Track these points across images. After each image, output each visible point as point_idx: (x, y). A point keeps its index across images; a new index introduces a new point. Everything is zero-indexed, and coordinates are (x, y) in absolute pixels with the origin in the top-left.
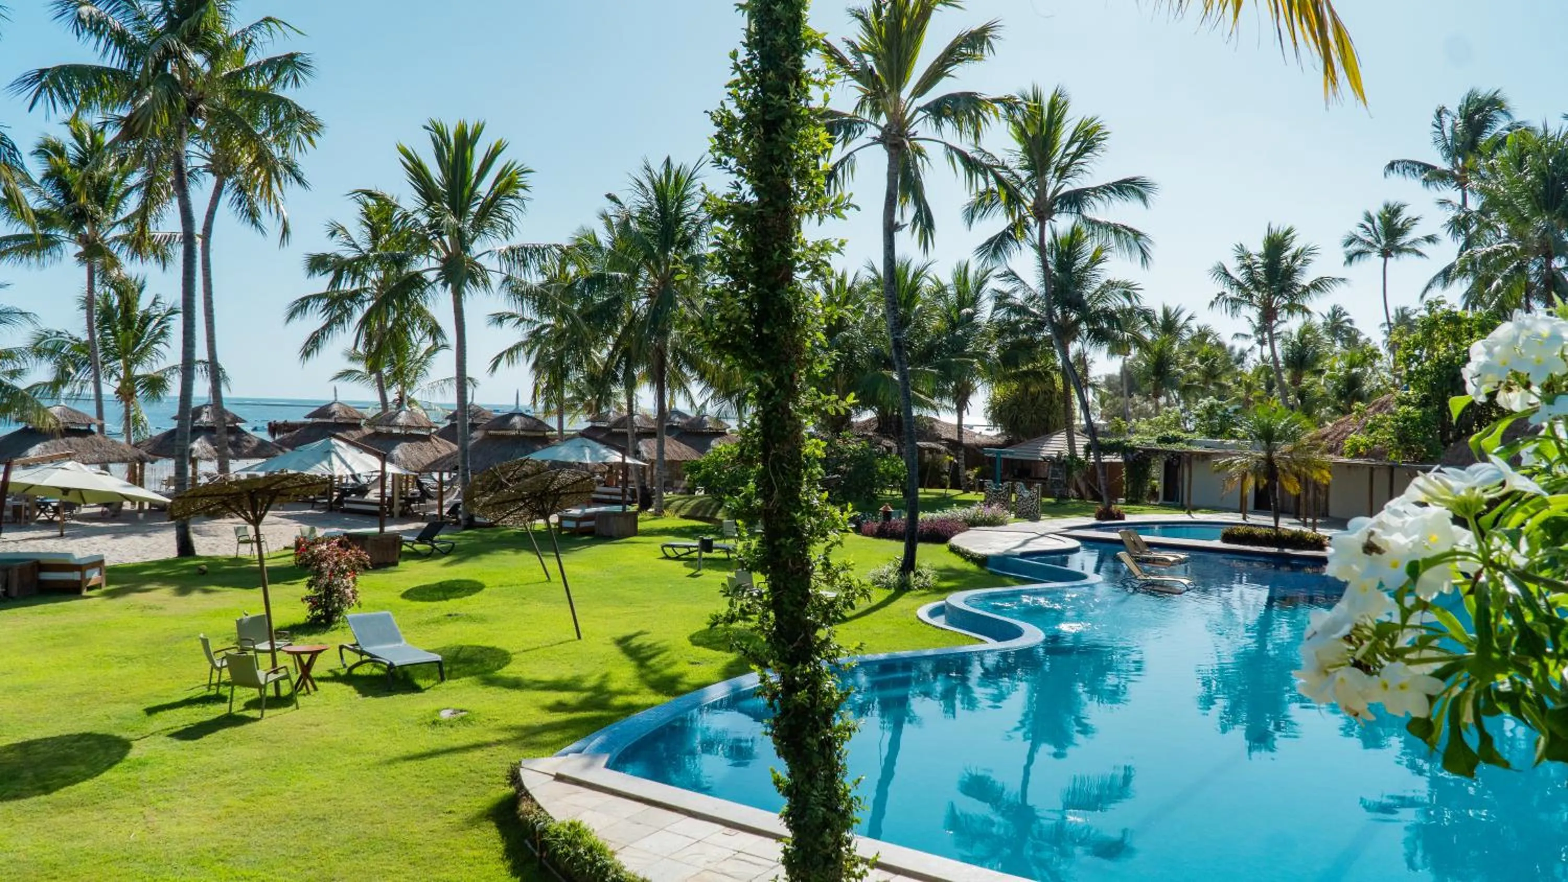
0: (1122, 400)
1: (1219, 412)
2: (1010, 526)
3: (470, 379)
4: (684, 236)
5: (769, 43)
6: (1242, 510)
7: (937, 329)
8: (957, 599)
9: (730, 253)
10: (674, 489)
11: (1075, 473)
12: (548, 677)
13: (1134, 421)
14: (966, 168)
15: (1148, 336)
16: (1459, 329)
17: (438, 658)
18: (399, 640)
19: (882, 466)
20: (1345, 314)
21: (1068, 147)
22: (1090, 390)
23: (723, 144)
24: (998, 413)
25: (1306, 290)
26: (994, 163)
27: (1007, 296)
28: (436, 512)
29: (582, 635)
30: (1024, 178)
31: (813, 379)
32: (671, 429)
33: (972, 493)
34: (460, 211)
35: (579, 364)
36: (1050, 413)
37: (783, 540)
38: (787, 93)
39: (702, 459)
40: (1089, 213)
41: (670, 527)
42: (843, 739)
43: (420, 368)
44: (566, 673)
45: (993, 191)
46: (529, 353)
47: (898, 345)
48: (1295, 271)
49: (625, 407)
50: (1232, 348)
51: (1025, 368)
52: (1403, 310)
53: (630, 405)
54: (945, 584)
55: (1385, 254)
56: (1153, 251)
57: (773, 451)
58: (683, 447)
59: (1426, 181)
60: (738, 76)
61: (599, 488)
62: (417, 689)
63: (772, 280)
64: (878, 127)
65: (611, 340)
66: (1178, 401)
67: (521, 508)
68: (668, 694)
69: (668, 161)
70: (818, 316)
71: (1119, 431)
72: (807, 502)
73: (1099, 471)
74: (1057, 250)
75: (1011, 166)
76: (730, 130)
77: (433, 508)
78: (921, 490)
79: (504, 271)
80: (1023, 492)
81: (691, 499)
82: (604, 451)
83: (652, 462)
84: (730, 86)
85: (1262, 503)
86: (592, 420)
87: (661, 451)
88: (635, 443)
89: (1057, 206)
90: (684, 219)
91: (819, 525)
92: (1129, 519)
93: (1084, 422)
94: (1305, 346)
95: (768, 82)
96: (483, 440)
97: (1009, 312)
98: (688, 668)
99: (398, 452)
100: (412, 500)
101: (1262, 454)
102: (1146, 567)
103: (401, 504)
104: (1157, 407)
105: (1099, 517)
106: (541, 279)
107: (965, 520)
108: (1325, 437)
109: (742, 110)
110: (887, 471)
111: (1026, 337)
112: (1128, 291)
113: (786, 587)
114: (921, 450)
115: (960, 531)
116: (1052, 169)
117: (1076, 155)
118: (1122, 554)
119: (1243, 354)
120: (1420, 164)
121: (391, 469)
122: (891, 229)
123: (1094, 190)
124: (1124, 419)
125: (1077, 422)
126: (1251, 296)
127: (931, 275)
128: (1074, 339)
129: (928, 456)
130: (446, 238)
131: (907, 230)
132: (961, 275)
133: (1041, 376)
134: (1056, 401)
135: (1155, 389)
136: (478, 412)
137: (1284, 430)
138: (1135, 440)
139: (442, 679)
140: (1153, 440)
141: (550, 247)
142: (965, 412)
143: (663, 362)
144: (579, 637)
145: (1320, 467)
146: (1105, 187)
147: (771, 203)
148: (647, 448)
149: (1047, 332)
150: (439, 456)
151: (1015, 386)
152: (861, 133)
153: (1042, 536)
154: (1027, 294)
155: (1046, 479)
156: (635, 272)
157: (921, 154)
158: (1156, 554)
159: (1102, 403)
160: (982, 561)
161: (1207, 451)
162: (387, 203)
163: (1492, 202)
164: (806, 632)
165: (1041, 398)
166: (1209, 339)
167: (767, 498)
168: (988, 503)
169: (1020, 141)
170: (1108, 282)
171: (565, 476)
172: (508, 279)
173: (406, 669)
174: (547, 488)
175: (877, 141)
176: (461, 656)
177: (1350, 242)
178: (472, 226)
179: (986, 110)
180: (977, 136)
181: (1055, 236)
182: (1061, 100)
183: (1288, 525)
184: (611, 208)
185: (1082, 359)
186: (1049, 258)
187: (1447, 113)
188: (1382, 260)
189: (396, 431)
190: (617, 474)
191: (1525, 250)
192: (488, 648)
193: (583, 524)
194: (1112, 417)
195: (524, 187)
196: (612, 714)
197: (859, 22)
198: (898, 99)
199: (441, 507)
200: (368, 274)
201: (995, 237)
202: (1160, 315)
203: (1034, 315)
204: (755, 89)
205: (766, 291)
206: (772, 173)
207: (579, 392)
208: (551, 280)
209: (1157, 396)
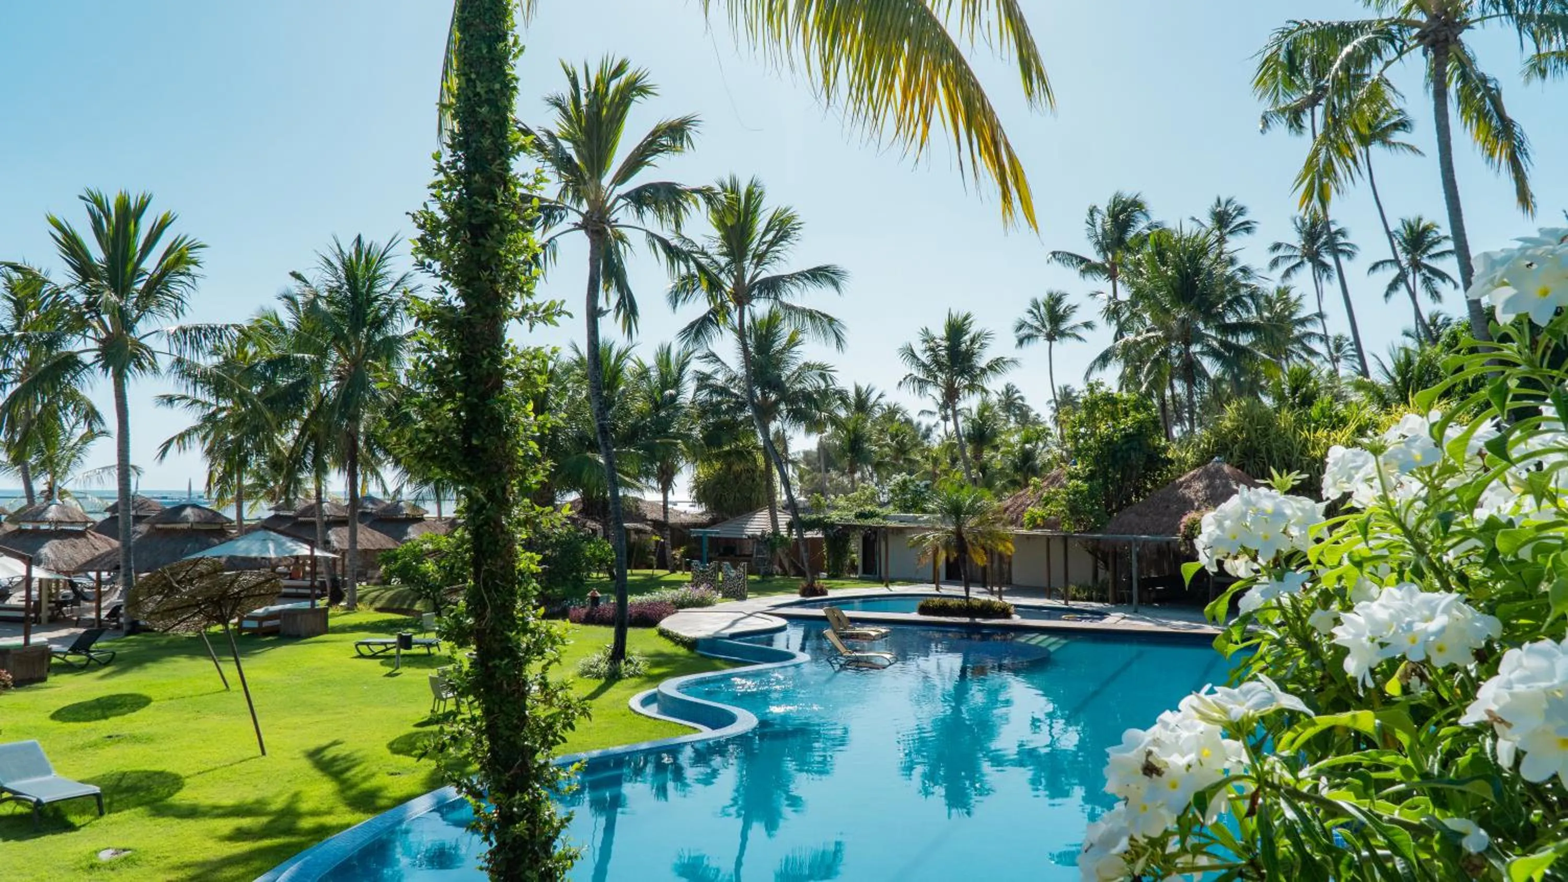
0: (819, 475)
1: (912, 487)
2: (719, 606)
3: (134, 467)
4: (377, 316)
5: (474, 145)
6: (935, 581)
7: (640, 412)
8: (670, 687)
9: (435, 361)
10: (368, 579)
11: (779, 550)
12: (228, 801)
13: (833, 497)
14: (668, 255)
15: (843, 414)
16: (1116, 409)
17: (97, 790)
18: (49, 772)
19: (589, 550)
20: (1017, 391)
21: (764, 235)
22: (790, 466)
23: (427, 247)
24: (703, 492)
25: (983, 371)
26: (695, 249)
27: (708, 377)
28: (93, 615)
29: (267, 751)
30: (723, 264)
31: (526, 491)
32: (365, 516)
33: (679, 573)
34: (122, 289)
35: (260, 452)
36: (753, 490)
37: (497, 662)
38: (495, 198)
39: (401, 549)
40: (785, 299)
41: (364, 622)
42: (564, 869)
43: (74, 456)
44: (247, 794)
45: (694, 276)
46: (205, 438)
47: (603, 430)
48: (973, 354)
49: (313, 493)
50: (919, 424)
51: (727, 448)
52: (1065, 388)
53: (319, 493)
54: (657, 671)
55: (1050, 338)
56: (846, 335)
57: (485, 567)
58: (377, 534)
59: (1083, 272)
60: (441, 177)
61: (285, 582)
62: (71, 827)
63: (481, 388)
64: (580, 213)
65: (296, 424)
66: (871, 475)
67: (194, 615)
68: (366, 811)
69: (359, 239)
70: (530, 425)
71: (818, 507)
72: (522, 619)
73: (802, 549)
74: (756, 334)
75: (710, 252)
76: (434, 233)
77: (89, 610)
78: (629, 572)
79: (175, 352)
80: (728, 572)
81: (387, 590)
82: (290, 544)
83: (344, 553)
84: (433, 186)
85: (954, 573)
86: (275, 509)
87: (353, 540)
88: (325, 533)
89: (756, 292)
90: (376, 299)
91: (535, 643)
92: (832, 594)
93: (784, 497)
94: (984, 423)
95: (474, 186)
96: (148, 536)
97: (711, 393)
98: (388, 780)
99: (47, 550)
100: (65, 603)
101: (951, 528)
102: (850, 642)
103: (50, 608)
104: (853, 481)
105: (803, 594)
106: (216, 360)
107: (674, 603)
108: (1006, 509)
109: (446, 213)
110: (593, 554)
111: (727, 417)
112: (823, 372)
113: (501, 711)
114: (628, 530)
115: (669, 614)
116: (750, 254)
117: (772, 243)
118: (828, 632)
119: (929, 430)
120: (1077, 257)
121: (38, 573)
122: (594, 314)
123: (792, 276)
124: (823, 494)
125: (778, 498)
126: (936, 377)
127: (634, 357)
128: (775, 419)
129: (634, 537)
130: (106, 318)
131: (611, 315)
132: (664, 357)
133: (742, 454)
134: (758, 479)
135: (851, 465)
136: (144, 504)
137: (971, 506)
138: (834, 516)
139: (101, 814)
140: (851, 516)
141: (227, 327)
142: (670, 493)
143: (355, 446)
144: (264, 753)
145: (1004, 539)
146: (799, 274)
147: (479, 309)
148: (339, 537)
149: (749, 413)
150: (97, 553)
151: (717, 465)
152: (562, 219)
153: (750, 615)
154: (728, 375)
155: (751, 556)
156: (323, 353)
157: (623, 241)
158: (859, 630)
159: (801, 478)
160: (692, 644)
161: (902, 525)
162: (35, 277)
163: (1139, 295)
164: (524, 758)
165: (743, 477)
166: (898, 416)
167: (479, 617)
168: (696, 584)
169: (718, 227)
170: (805, 364)
171: (249, 578)
172: (179, 361)
173: (56, 805)
174: (225, 592)
175: (578, 227)
176: (124, 784)
177: (1020, 328)
178: (136, 304)
179: (686, 200)
180: (678, 225)
181: (753, 319)
182: (757, 191)
183: (979, 595)
184: (294, 287)
185: (782, 439)
186: (748, 341)
187: (1099, 212)
188: (1048, 343)
189: (44, 527)
190: (304, 564)
191: (1168, 339)
192: (156, 773)
193: (266, 624)
194: (812, 492)
195: (195, 263)
196: (303, 839)
197: (558, 109)
198: (599, 187)
199: (99, 610)
200: (13, 355)
201: (697, 321)
202: (852, 394)
203: (735, 395)
204: (460, 191)
205: (476, 400)
206: (479, 278)
207: (261, 478)
208: (227, 362)
209: (853, 472)
